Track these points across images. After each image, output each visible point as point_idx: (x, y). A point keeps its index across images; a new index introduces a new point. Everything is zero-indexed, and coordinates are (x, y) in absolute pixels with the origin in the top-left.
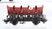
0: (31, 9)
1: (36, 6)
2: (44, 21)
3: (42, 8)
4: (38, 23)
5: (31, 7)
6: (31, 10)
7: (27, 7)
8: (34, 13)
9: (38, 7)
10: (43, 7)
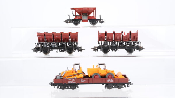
0: (125, 34)
1: (130, 32)
2: (140, 48)
3: (136, 34)
4: (133, 51)
5: (125, 33)
6: (125, 36)
7: (121, 32)
8: (128, 39)
9: (132, 32)
10: (138, 33)
